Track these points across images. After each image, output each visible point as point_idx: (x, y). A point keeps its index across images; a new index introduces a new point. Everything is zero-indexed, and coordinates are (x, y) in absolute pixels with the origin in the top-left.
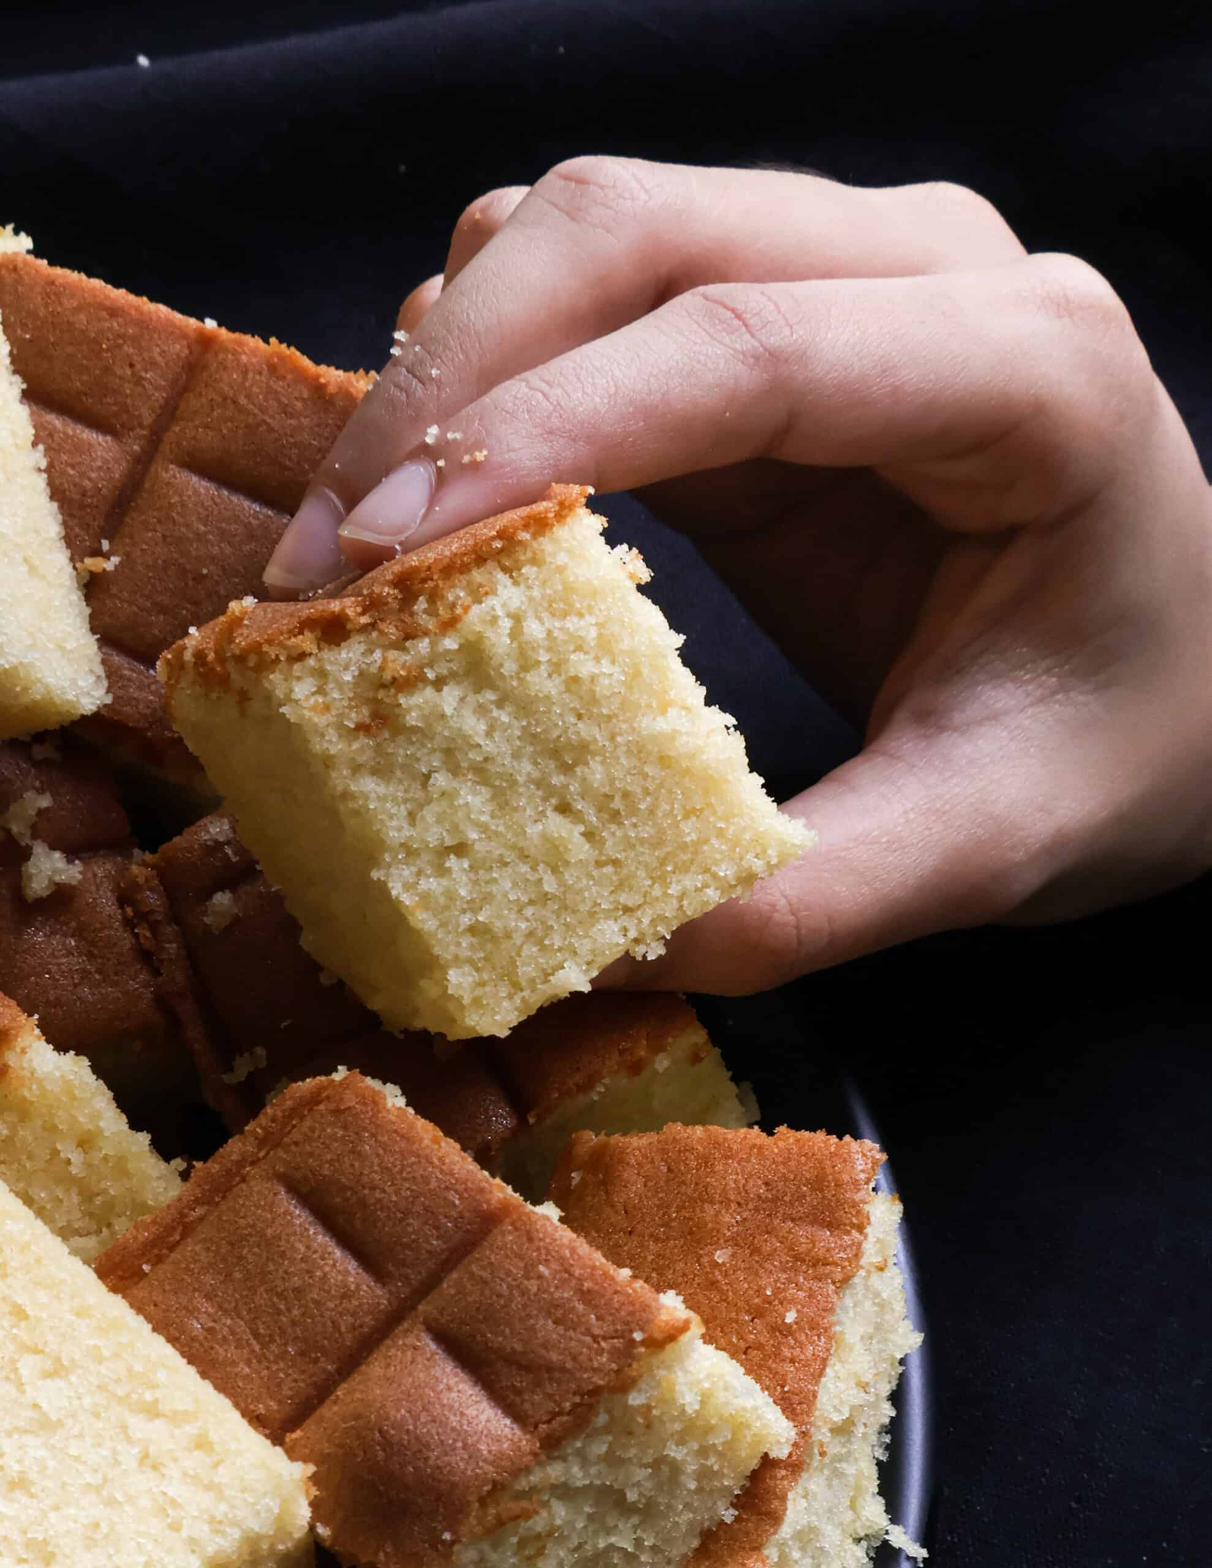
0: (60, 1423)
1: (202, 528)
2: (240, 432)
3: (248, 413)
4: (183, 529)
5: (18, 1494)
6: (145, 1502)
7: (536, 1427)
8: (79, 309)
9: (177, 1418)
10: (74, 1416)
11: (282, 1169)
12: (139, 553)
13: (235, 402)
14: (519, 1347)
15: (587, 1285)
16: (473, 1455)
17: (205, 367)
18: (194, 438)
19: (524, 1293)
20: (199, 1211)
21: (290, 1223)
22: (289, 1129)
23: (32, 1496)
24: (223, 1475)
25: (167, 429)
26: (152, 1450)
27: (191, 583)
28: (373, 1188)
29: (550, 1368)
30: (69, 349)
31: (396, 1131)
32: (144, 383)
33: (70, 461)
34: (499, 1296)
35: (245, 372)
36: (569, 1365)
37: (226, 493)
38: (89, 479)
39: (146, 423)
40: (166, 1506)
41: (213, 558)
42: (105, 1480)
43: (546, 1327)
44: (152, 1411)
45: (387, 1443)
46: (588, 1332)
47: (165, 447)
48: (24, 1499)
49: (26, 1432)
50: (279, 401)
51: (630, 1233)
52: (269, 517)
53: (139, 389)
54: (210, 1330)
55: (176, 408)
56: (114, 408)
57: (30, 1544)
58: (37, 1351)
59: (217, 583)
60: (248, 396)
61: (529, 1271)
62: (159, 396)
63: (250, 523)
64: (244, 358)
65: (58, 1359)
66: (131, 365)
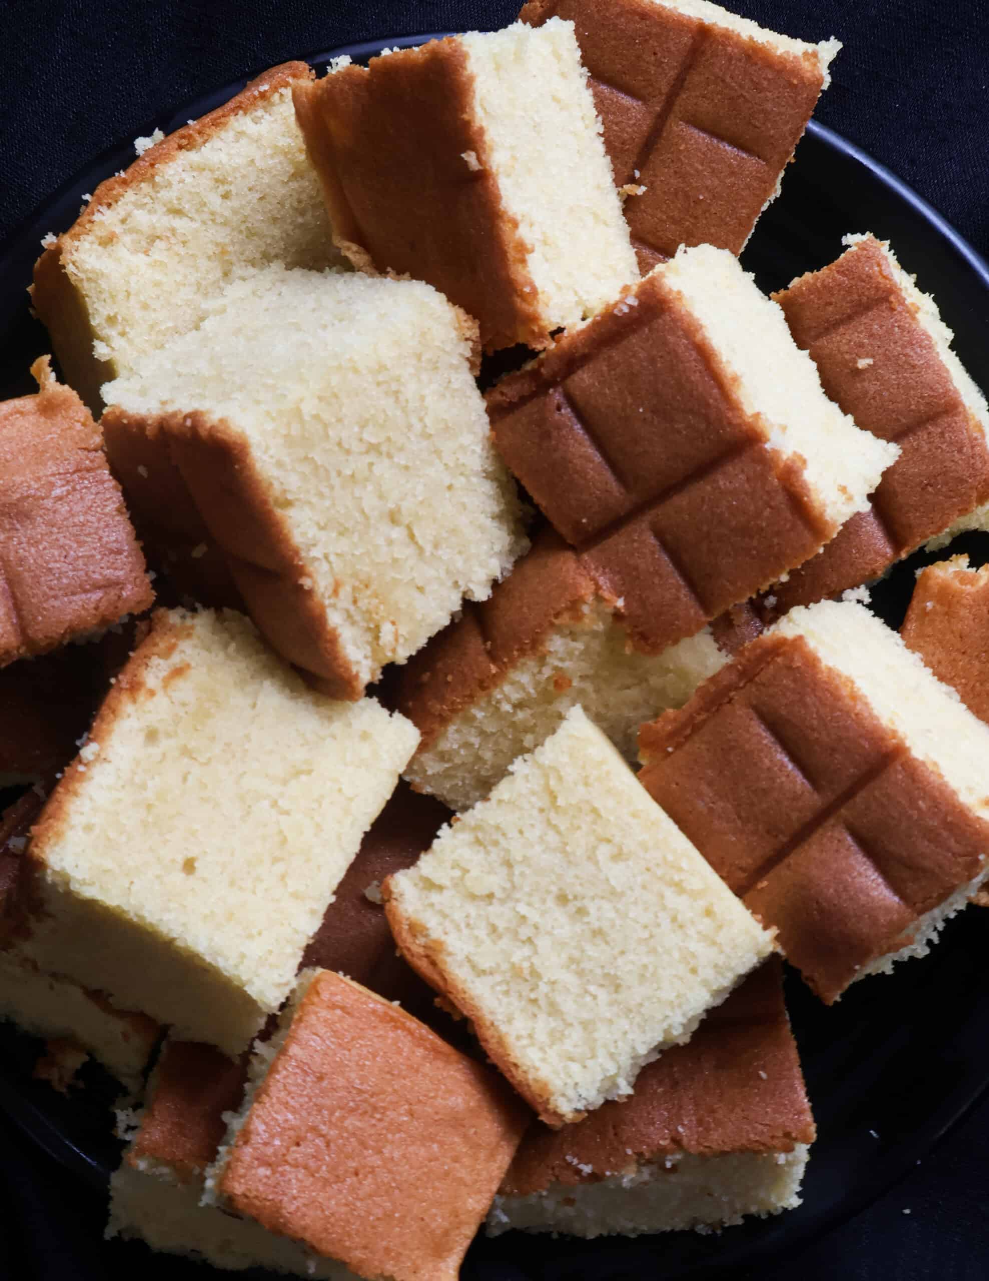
0: (622, 894)
1: (700, 168)
2: (726, 102)
3: (732, 89)
4: (688, 168)
5: (598, 940)
6: (676, 955)
7: (915, 904)
8: (620, 15)
9: (694, 895)
10: (632, 889)
11: (754, 702)
12: (659, 183)
13: (723, 81)
14: (905, 854)
15: (949, 819)
16: (874, 921)
17: (703, 53)
18: (696, 104)
19: (910, 817)
20: (703, 716)
21: (759, 742)
22: (758, 670)
23: (607, 943)
24: (721, 938)
25: (678, 95)
26: (679, 917)
27: (692, 204)
28: (813, 730)
29: (924, 870)
30: (613, 42)
31: (827, 690)
32: (664, 65)
33: (615, 120)
34: (893, 818)
35: (730, 59)
36: (937, 870)
37: (715, 141)
38: (627, 133)
39: (663, 91)
40: (688, 957)
41: (707, 187)
42: (651, 936)
43: (924, 846)
44: (679, 888)
45: (821, 911)
46: (949, 849)
47: (676, 108)
48: (603, 946)
49: (603, 898)
50: (752, 80)
51: (964, 653)
52: (743, 158)
53: (660, 70)
54: (711, 810)
55: (684, 80)
56: (643, 83)
57: (606, 975)
58: (609, 841)
59: (710, 205)
60: (732, 77)
61: (913, 802)
62: (672, 74)
63: (731, 163)
64: (729, 49)
65: (621, 849)
66: (655, 54)
